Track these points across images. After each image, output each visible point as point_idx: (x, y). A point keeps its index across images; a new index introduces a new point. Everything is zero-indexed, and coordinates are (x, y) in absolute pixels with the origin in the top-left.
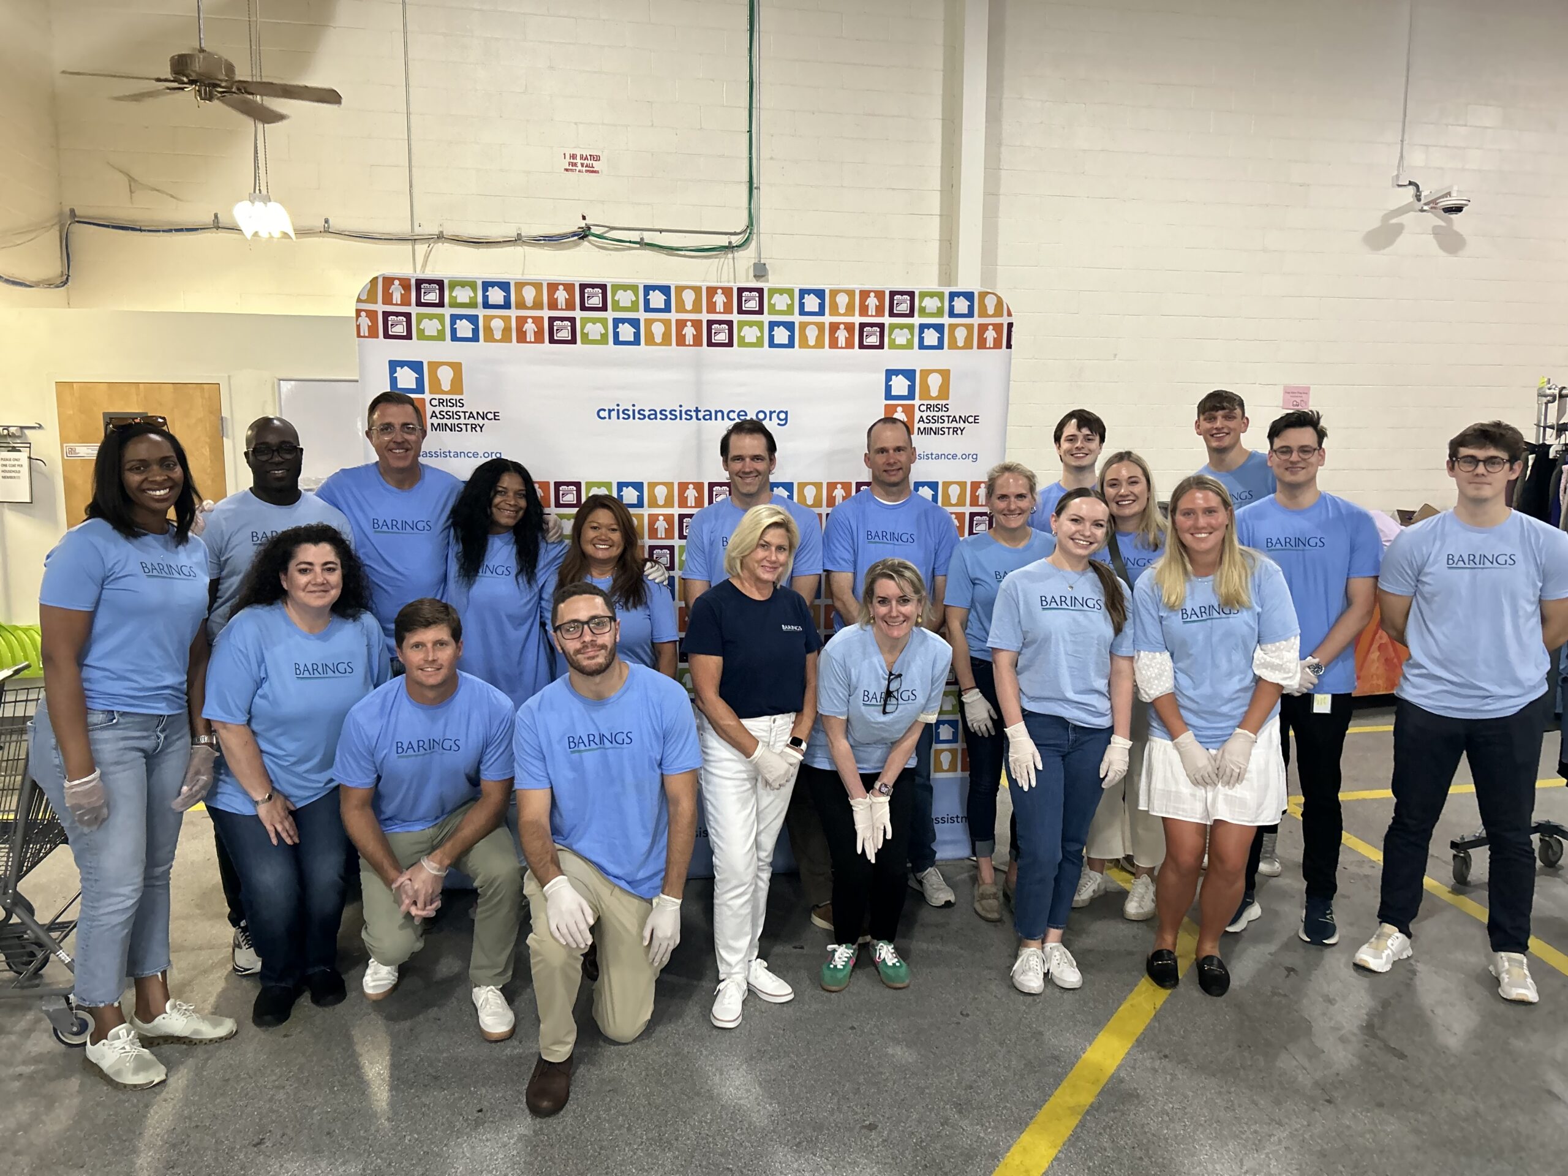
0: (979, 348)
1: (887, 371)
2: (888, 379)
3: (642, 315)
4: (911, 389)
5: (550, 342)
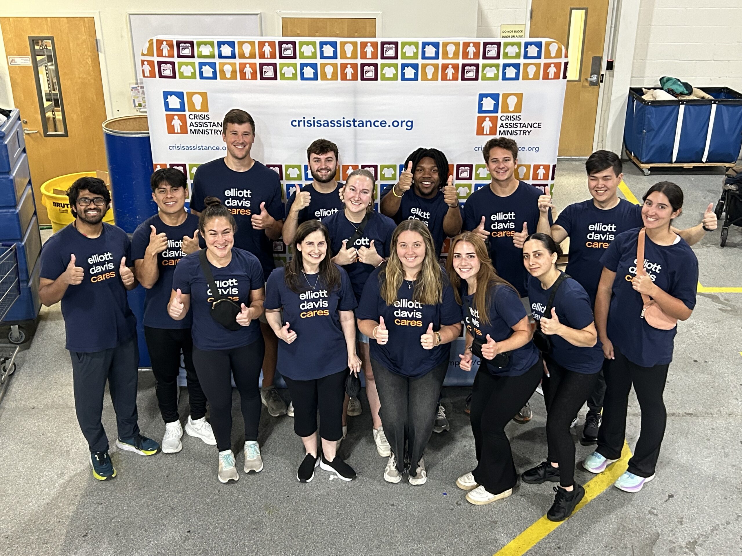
1: (480, 95)
2: (481, 100)
3: (319, 61)
4: (496, 106)
5: (261, 79)
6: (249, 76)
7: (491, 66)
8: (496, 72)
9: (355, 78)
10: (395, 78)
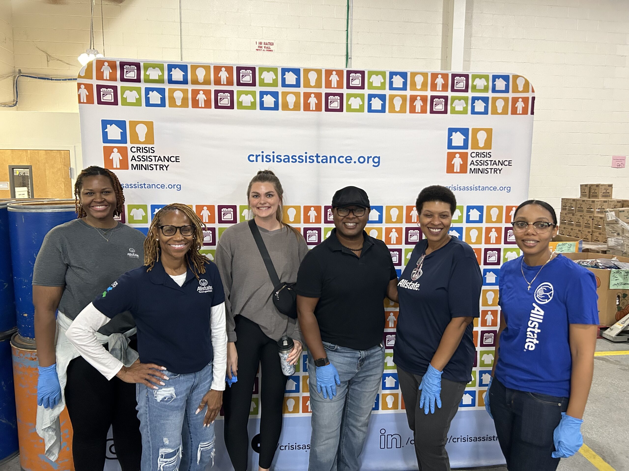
0: (512, 114)
1: (449, 129)
2: (450, 135)
3: (280, 89)
4: (466, 141)
5: (215, 108)
6: (202, 103)
7: (460, 99)
8: (465, 106)
9: (318, 108)
10: (361, 110)
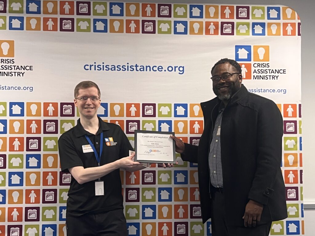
0: (284, 35)
1: (236, 46)
2: (237, 51)
3: (108, 17)
4: (249, 55)
5: (60, 31)
6: (50, 28)
7: (243, 24)
8: (247, 29)
9: (137, 31)
10: (169, 32)
